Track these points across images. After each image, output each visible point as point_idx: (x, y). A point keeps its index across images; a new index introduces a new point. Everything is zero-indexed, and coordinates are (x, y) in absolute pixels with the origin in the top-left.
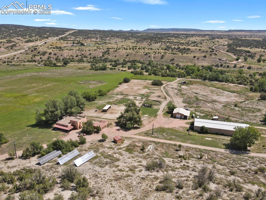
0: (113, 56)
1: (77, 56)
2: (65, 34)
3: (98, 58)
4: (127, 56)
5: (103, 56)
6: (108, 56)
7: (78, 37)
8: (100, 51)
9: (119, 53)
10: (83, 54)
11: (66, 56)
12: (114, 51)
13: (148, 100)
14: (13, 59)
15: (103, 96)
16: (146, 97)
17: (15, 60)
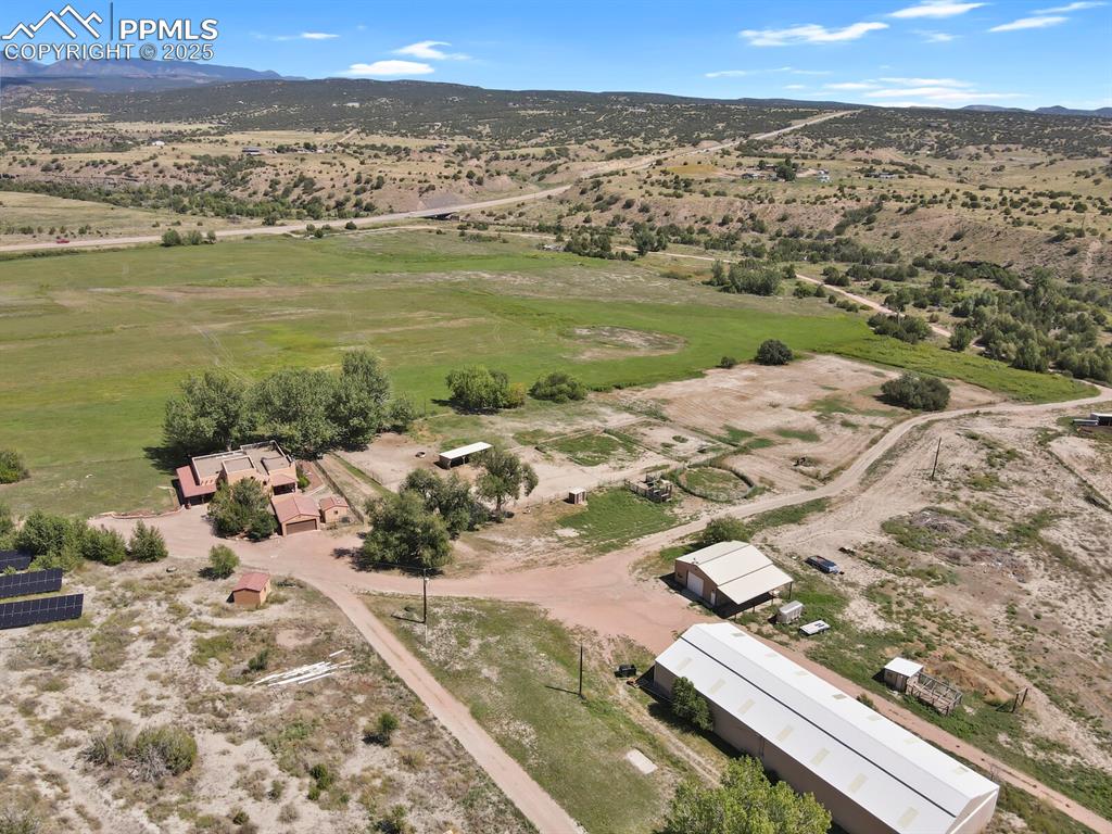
0: (885, 234)
1: (724, 223)
2: (790, 125)
3: (809, 236)
4: (956, 238)
5: (840, 229)
6: (861, 233)
7: (830, 140)
8: (840, 205)
9: (922, 223)
10: (752, 217)
11: (683, 219)
12: (901, 209)
13: (714, 467)
14: (504, 217)
15: (557, 401)
16: (732, 448)
17: (507, 221)
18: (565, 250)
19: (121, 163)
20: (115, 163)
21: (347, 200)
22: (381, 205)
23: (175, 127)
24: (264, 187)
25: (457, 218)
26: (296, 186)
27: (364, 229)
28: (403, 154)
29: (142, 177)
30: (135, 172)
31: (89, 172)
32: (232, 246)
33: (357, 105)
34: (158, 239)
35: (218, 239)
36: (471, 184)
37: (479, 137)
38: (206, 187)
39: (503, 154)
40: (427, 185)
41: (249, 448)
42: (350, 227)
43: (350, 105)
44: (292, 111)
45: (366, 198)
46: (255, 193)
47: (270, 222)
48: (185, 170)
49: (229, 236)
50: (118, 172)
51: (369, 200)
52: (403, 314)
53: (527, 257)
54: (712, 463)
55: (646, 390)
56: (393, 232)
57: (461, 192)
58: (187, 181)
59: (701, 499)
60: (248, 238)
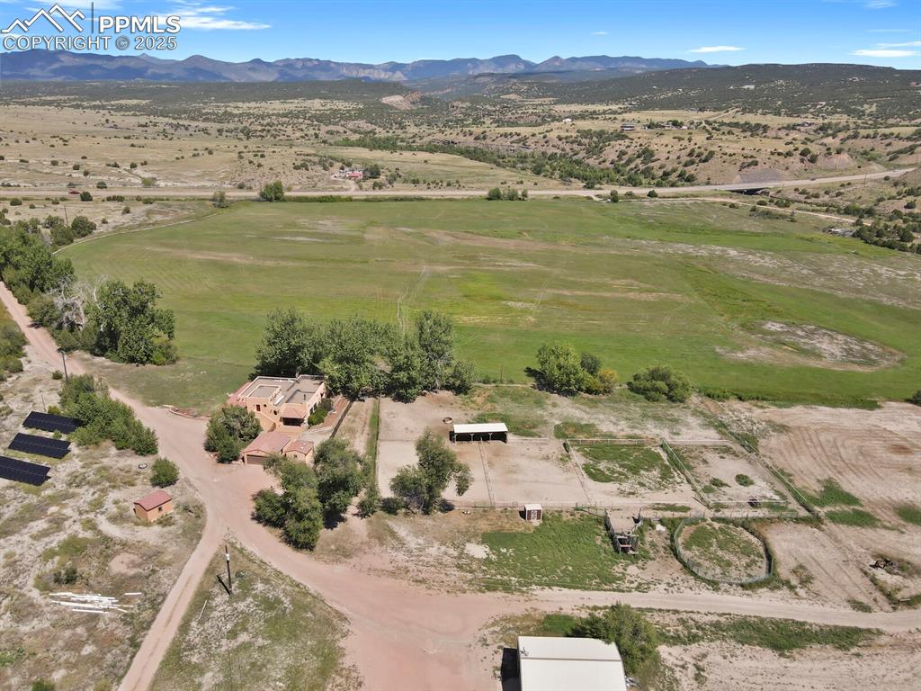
13: (747, 529)
14: (817, 196)
15: (648, 398)
16: (803, 513)
17: (819, 200)
18: (853, 236)
19: (523, 135)
20: (519, 135)
21: (674, 170)
22: (702, 177)
23: (591, 108)
24: (614, 157)
25: (767, 194)
26: (638, 157)
27: (664, 197)
28: (760, 131)
29: (533, 146)
30: (529, 142)
31: (501, 141)
32: (539, 202)
33: (752, 87)
34: (485, 193)
35: (530, 197)
36: (802, 161)
37: (861, 115)
38: (575, 155)
39: (863, 132)
40: (750, 160)
41: (308, 378)
42: (651, 195)
43: (746, 87)
44: (692, 93)
45: (690, 170)
46: (604, 161)
47: (589, 187)
48: (564, 141)
49: (543, 195)
50: (519, 141)
51: (693, 172)
52: (608, 280)
53: (802, 238)
54: (745, 524)
55: (773, 408)
56: (688, 203)
57: (787, 168)
58: (563, 150)
59: (681, 566)
60: (557, 198)
